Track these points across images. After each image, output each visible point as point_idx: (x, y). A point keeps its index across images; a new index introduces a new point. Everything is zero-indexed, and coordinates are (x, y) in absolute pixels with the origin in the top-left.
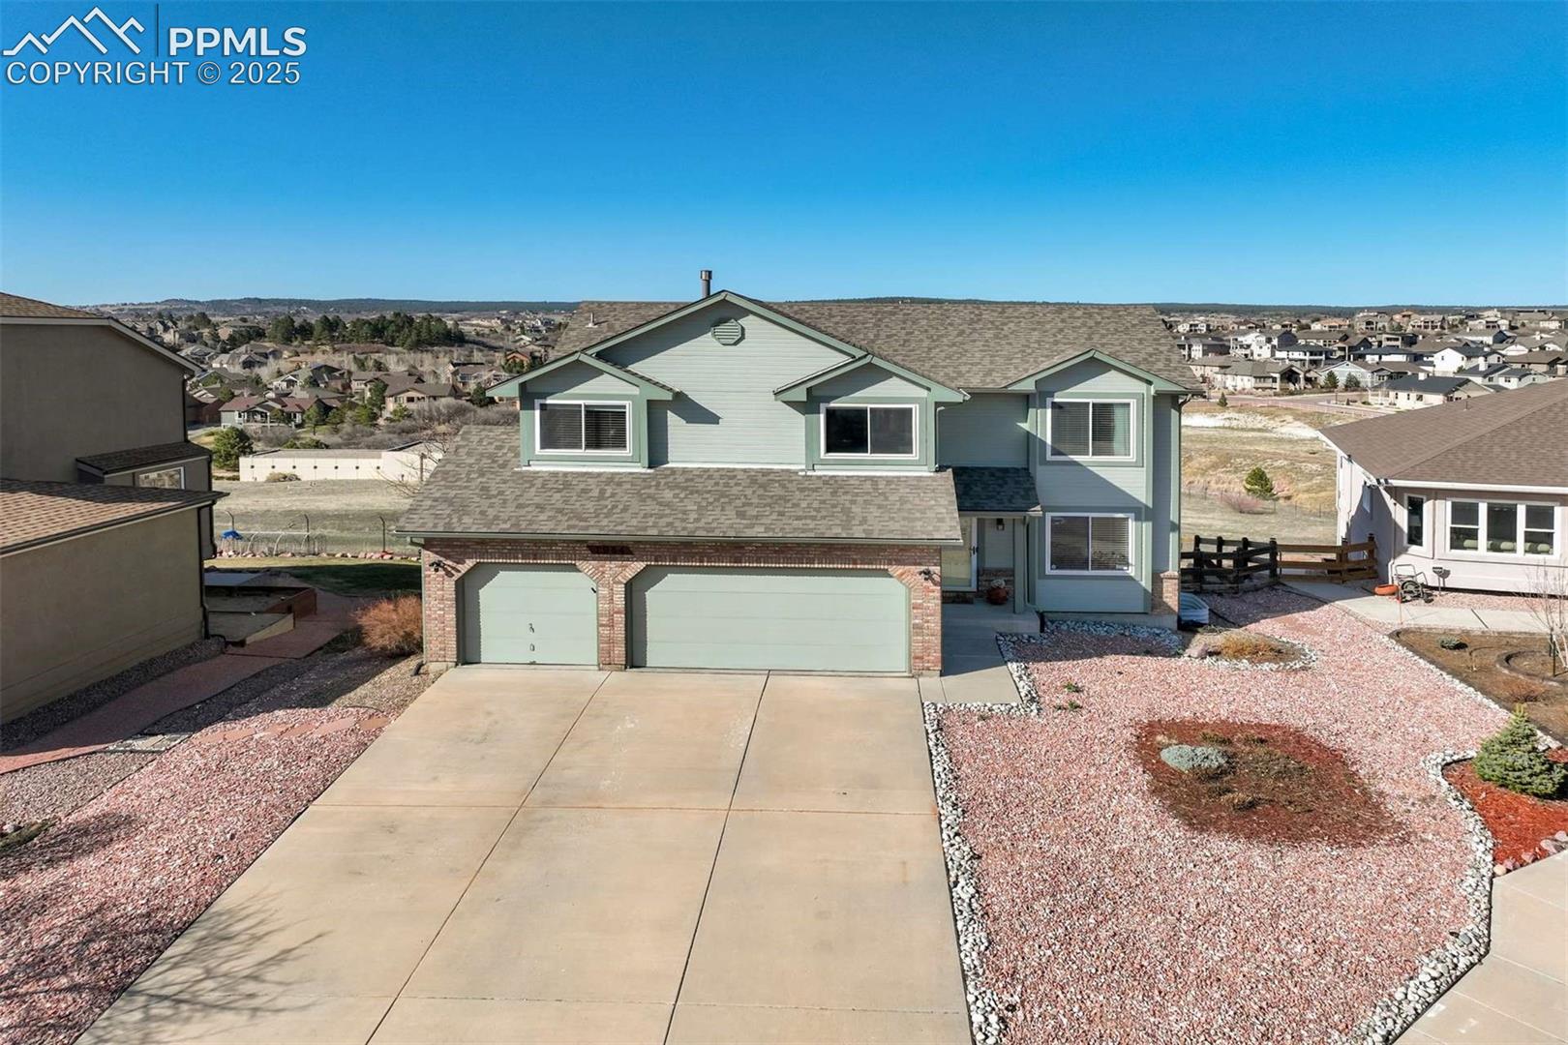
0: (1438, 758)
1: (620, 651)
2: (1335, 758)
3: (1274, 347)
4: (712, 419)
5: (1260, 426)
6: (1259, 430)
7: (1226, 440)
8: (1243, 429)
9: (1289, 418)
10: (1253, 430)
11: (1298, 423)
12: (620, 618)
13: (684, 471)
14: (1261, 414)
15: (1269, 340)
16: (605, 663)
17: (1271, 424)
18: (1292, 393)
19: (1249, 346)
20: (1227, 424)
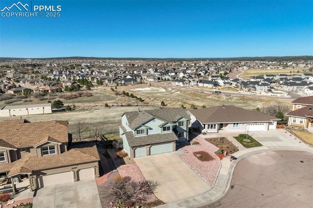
0: (214, 152)
1: (149, 154)
2: (207, 153)
3: (154, 71)
4: (152, 129)
5: (157, 89)
6: (157, 90)
7: (152, 93)
8: (154, 90)
9: (161, 88)
10: (156, 90)
11: (163, 89)
12: (149, 151)
13: (150, 135)
14: (157, 87)
15: (153, 70)
16: (147, 155)
17: (158, 89)
18: (160, 82)
19: (150, 71)
20: (152, 89)
